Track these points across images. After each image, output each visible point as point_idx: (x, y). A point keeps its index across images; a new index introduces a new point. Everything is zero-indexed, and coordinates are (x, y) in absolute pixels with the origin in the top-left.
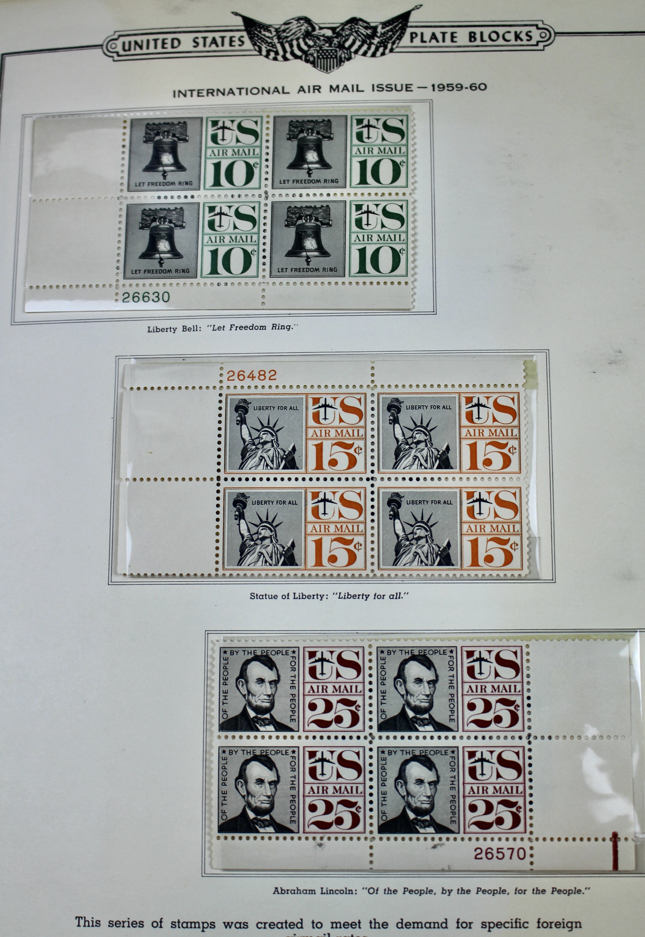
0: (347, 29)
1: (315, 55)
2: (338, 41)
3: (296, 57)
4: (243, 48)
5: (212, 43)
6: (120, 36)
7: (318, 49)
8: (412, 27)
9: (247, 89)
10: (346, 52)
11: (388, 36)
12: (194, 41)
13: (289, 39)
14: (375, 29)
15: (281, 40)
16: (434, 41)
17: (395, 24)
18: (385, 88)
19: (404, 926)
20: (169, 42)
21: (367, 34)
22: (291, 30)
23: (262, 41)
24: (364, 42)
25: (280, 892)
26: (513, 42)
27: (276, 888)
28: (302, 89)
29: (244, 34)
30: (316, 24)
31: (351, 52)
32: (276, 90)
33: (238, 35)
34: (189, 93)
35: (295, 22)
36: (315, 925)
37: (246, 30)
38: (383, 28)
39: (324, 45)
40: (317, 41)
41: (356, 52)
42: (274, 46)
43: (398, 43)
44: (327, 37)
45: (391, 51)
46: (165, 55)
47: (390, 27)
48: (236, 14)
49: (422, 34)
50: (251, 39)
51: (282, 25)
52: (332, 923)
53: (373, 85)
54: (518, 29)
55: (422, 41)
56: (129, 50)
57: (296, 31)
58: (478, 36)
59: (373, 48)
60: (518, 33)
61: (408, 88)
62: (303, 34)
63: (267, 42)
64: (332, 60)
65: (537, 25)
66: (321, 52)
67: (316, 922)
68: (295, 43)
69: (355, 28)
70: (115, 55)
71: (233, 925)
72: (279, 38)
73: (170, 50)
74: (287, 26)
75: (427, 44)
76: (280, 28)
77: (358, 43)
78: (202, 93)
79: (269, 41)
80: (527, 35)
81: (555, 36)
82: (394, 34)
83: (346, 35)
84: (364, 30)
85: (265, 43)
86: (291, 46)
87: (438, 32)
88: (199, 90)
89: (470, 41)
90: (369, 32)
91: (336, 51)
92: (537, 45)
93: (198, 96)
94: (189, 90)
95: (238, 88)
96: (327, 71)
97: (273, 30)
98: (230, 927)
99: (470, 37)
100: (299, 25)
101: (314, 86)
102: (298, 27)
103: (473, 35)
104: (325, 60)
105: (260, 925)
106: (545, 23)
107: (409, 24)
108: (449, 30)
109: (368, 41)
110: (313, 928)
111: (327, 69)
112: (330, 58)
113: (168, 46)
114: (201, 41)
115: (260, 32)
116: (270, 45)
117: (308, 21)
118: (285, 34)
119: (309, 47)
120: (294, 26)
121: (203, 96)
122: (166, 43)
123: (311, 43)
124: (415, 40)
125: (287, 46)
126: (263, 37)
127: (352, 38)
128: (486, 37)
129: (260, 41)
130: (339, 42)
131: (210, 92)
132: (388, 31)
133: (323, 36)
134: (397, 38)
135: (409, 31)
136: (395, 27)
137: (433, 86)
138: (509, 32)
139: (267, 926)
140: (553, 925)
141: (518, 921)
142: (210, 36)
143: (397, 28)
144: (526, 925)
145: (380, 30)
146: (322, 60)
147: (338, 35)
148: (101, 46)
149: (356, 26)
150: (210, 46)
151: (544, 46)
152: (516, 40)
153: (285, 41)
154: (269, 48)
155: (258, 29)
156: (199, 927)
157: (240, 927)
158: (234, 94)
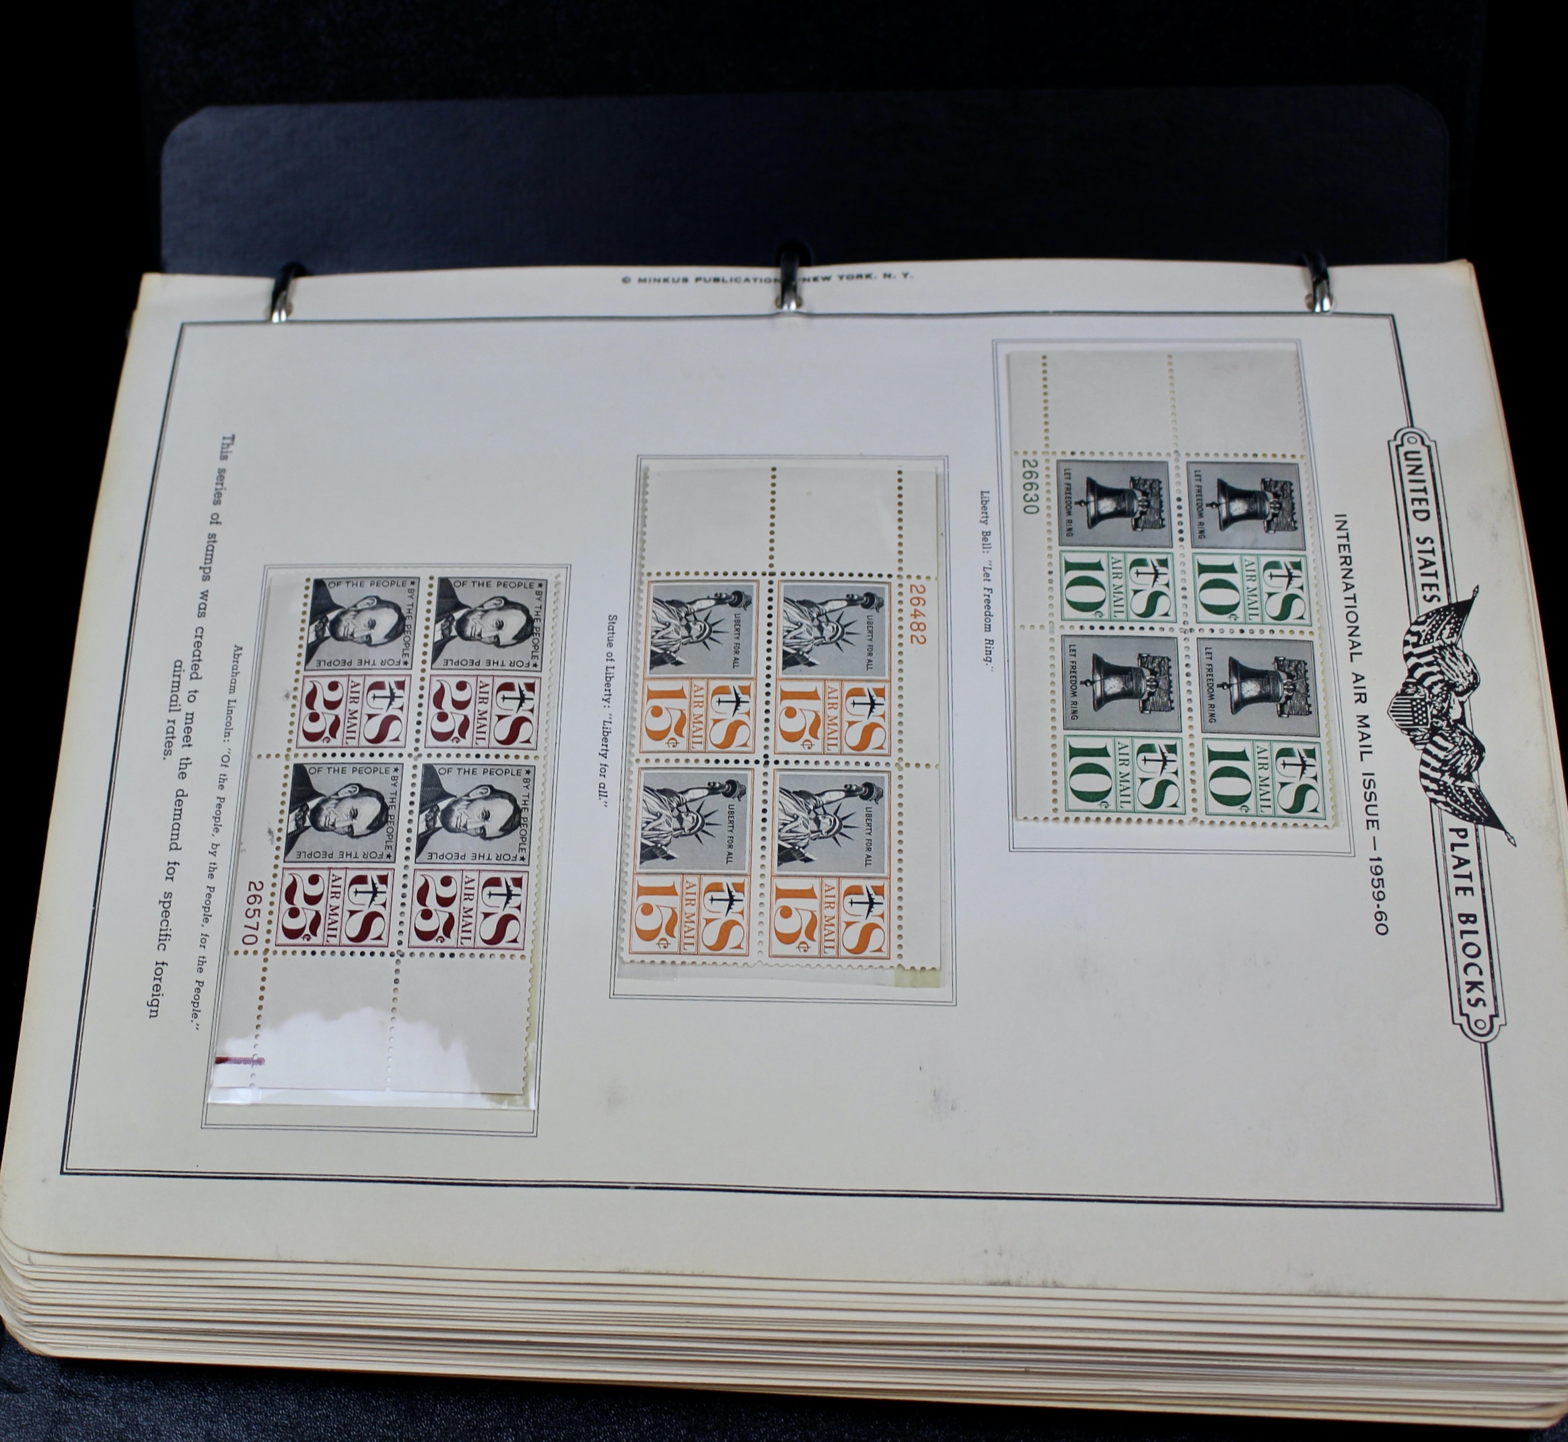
0: (1465, 739)
1: (1416, 696)
2: (1442, 726)
3: (1411, 671)
4: (1421, 600)
5: (1425, 561)
6: (1429, 448)
7: (1427, 700)
8: (1477, 830)
9: (1355, 607)
10: (1426, 737)
11: (1458, 796)
12: (1426, 539)
13: (1440, 661)
14: (1468, 778)
15: (1437, 650)
16: (1456, 862)
17: (1479, 807)
18: (1369, 791)
19: (178, 798)
20: (1424, 506)
21: (1459, 767)
22: (1456, 664)
23: (1434, 626)
24: (1444, 762)
25: (237, 653)
26: (1464, 978)
27: (241, 649)
28: (1359, 678)
29: (1444, 603)
30: (1469, 697)
31: (1426, 744)
32: (1355, 645)
33: (1442, 593)
34: (1344, 533)
35: (1469, 671)
36: (193, 694)
37: (1450, 605)
38: (1470, 789)
39: (1435, 707)
40: (1440, 698)
41: (1426, 751)
42: (1427, 641)
43: (1446, 811)
44: (1448, 712)
45: (1433, 801)
46: (1401, 504)
47: (1474, 800)
48: (1476, 591)
49: (1466, 845)
50: (1438, 611)
51: (1463, 651)
52: (192, 714)
53: (1373, 774)
54: (1487, 986)
55: (1453, 846)
56: (1407, 459)
57: (1454, 671)
58: (1469, 927)
59: (1437, 775)
60: (1480, 986)
61: (1372, 823)
62: (1450, 679)
63: (1433, 632)
64: (1411, 718)
65: (1497, 1015)
66: (1423, 703)
67: (196, 695)
68: (1435, 669)
69: (1467, 750)
70: (1399, 442)
71: (204, 601)
72: (1441, 648)
73: (1410, 508)
74: (1461, 658)
75: (1449, 853)
76: (1457, 649)
77: (1441, 754)
78: (1345, 549)
79: (1435, 635)
80: (1478, 1000)
81: (1481, 1043)
82: (1461, 805)
83: (1453, 738)
84: (1465, 763)
85: (1431, 630)
86: (1429, 664)
87: (1472, 867)
88: (1349, 546)
89: (1460, 915)
90: (1462, 770)
91: (1426, 724)
92: (1462, 1014)
93: (1340, 546)
94: (1348, 534)
95: (1355, 595)
96: (1391, 711)
97: (1454, 640)
98: (202, 598)
99: (1468, 916)
100: (1466, 675)
101: (1365, 694)
102: (1462, 674)
103: (1472, 919)
104: (1410, 709)
105: (200, 631)
106: (1502, 1027)
107: (1480, 827)
108: (1476, 884)
109: (1446, 768)
110: (190, 692)
111: (1394, 711)
112: (1413, 716)
113: (1417, 506)
114: (1428, 546)
115: (1449, 623)
116: (1429, 637)
117: (1473, 686)
118: (1448, 656)
119: (1430, 688)
120: (1462, 667)
121: (1340, 552)
122: (1420, 504)
123: (1436, 690)
124: (1455, 833)
125: (1430, 658)
126: (1442, 627)
127: (1450, 746)
128: (1468, 938)
129: (1434, 622)
130: (1441, 728)
131: (1347, 560)
132: (1466, 796)
133: (1450, 707)
134: (1455, 809)
135: (1470, 826)
136: (1474, 807)
137: (1379, 859)
138: (1481, 973)
139: (199, 639)
140: (157, 982)
141: (168, 937)
142: (1438, 558)
143: (1472, 810)
144: (162, 947)
145: (1466, 785)
146: (1410, 705)
147: (1453, 727)
148: (1412, 426)
149: (1469, 752)
150: (1420, 558)
151: (1461, 1025)
152: (1467, 983)
153: (1436, 655)
154: (1424, 634)
155: (1453, 621)
156: (205, 563)
157: (200, 609)
158: (1345, 591)
